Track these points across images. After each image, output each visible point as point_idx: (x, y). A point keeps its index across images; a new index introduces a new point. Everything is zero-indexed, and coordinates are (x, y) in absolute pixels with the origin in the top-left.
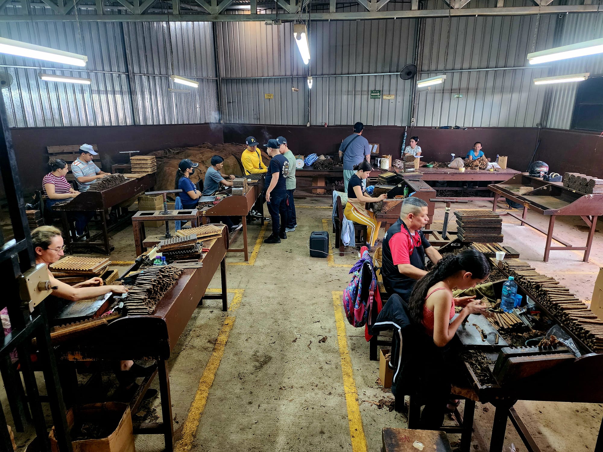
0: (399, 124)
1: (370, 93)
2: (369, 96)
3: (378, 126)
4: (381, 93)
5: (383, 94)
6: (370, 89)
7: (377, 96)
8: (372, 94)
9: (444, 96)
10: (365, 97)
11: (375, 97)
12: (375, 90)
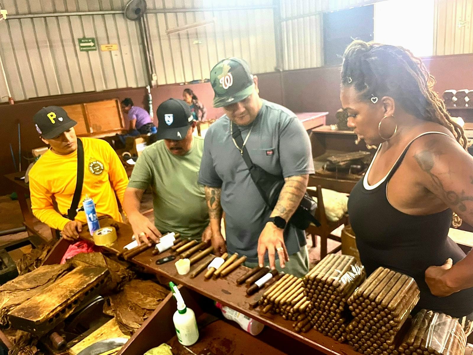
0: (133, 85)
1: (77, 43)
2: (78, 48)
3: (104, 91)
4: (96, 42)
5: (100, 43)
6: (76, 37)
7: (90, 46)
8: (82, 45)
9: (182, 42)
10: (69, 49)
11: (87, 50)
12: (84, 38)
